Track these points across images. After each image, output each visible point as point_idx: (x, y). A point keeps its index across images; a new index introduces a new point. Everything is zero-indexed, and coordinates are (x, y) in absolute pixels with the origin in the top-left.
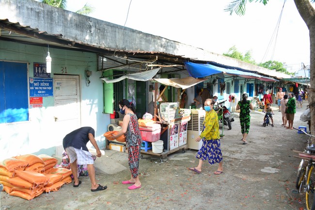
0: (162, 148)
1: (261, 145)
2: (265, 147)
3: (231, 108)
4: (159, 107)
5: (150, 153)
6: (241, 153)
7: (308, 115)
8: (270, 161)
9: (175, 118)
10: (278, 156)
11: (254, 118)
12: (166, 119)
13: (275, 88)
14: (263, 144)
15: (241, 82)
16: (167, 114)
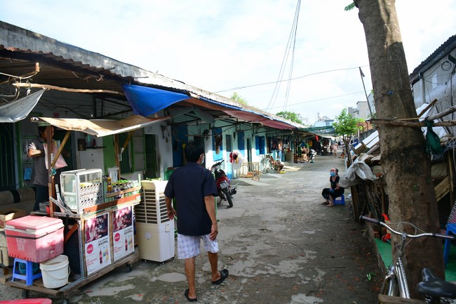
0: (64, 274)
1: (280, 236)
2: (287, 238)
3: (235, 171)
4: (57, 180)
5: (37, 289)
6: (244, 259)
7: (351, 177)
8: (300, 275)
9: (97, 202)
10: (313, 258)
11: (268, 185)
12: (73, 208)
13: (292, 142)
14: (284, 232)
15: (248, 134)
16: (74, 196)
